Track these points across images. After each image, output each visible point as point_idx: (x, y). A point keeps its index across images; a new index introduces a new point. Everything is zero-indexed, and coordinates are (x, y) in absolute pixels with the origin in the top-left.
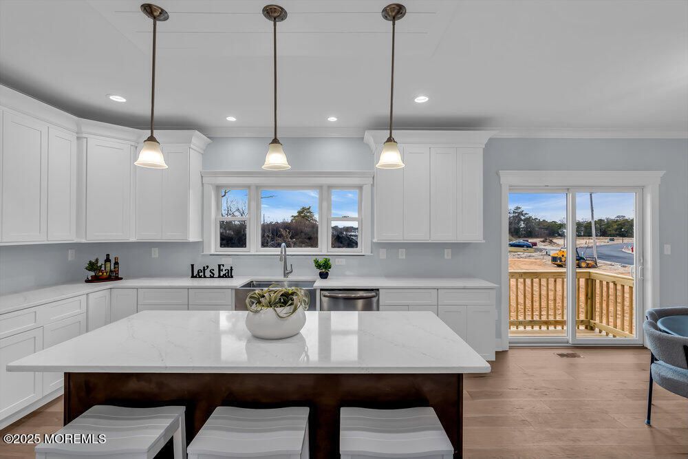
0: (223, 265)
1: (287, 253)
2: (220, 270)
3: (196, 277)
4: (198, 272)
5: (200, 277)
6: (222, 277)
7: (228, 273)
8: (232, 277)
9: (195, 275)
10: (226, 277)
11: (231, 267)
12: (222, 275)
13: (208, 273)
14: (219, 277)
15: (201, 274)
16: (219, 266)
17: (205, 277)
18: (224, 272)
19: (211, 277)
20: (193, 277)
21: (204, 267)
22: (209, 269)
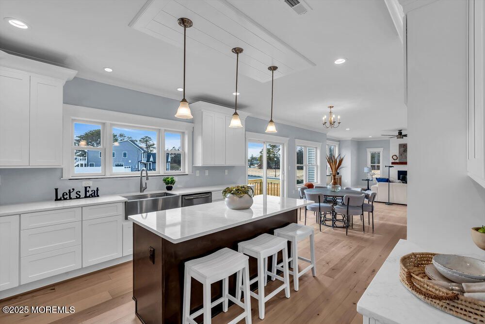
0: (90, 187)
1: (149, 175)
2: (86, 191)
3: (60, 199)
4: (63, 195)
5: (65, 199)
6: (89, 197)
7: (94, 193)
8: (98, 196)
9: (59, 198)
10: (92, 197)
11: (97, 188)
12: (88, 195)
13: (73, 195)
14: (86, 197)
15: (65, 197)
16: (86, 188)
17: (70, 198)
18: (90, 193)
19: (77, 198)
20: (57, 199)
21: (70, 190)
22: (75, 191)
